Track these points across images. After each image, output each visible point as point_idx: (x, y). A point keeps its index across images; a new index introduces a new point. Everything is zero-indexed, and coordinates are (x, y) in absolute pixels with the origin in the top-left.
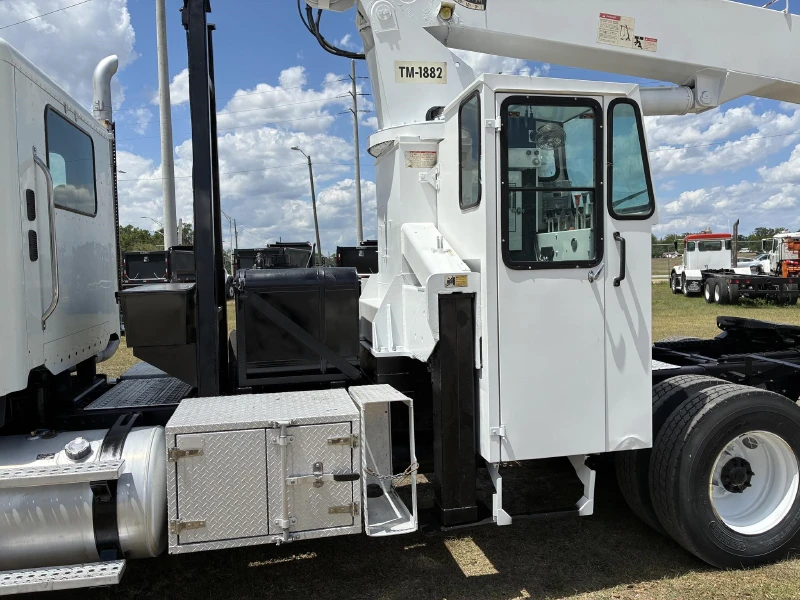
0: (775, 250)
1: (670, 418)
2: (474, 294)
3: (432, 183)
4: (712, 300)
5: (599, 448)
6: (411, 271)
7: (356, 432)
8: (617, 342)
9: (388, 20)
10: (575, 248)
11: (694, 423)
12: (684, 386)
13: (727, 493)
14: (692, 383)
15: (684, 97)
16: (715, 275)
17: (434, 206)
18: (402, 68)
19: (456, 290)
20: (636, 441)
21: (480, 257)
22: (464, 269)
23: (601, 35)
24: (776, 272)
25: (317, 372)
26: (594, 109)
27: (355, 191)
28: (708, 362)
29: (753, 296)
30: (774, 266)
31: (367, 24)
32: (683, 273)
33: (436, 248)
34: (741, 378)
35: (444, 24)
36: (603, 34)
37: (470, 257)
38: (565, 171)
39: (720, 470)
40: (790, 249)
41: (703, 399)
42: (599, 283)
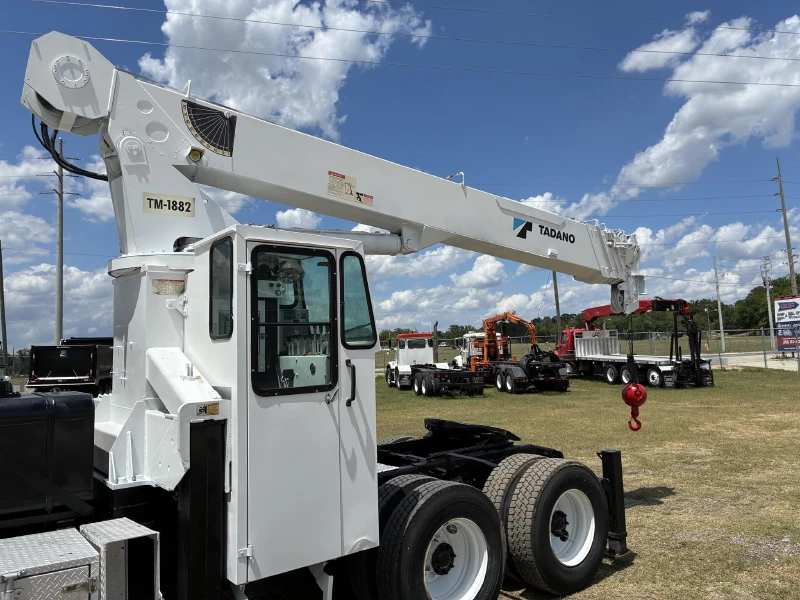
0: (465, 347)
1: (392, 517)
2: (225, 421)
3: (180, 310)
4: (420, 392)
5: (336, 554)
6: (156, 395)
7: (95, 574)
8: (349, 456)
9: (137, 155)
10: (313, 372)
11: (410, 518)
12: (402, 486)
13: (437, 576)
14: (408, 482)
15: (395, 242)
16: (422, 370)
17: (181, 332)
18: (150, 200)
19: (208, 418)
20: (365, 542)
21: (231, 383)
22: (214, 397)
23: (330, 188)
24: (467, 366)
25: (42, 512)
26: (328, 258)
27: (55, 278)
28: (418, 461)
29: (451, 388)
30: (465, 361)
31: (114, 153)
32: (397, 368)
33: (186, 375)
34: (442, 472)
35: (193, 164)
36: (331, 188)
37: (221, 384)
38: (304, 303)
39: (431, 557)
40: (476, 346)
41: (416, 496)
42: (335, 404)
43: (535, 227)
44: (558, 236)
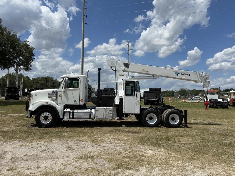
2: (123, 98)
3: (122, 87)
8: (136, 103)
9: (118, 70)
20: (138, 113)
21: (123, 95)
26: (134, 82)
33: (121, 93)
35: (124, 70)
36: (142, 71)
40: (233, 95)
42: (134, 98)
43: (180, 74)
44: (186, 75)
